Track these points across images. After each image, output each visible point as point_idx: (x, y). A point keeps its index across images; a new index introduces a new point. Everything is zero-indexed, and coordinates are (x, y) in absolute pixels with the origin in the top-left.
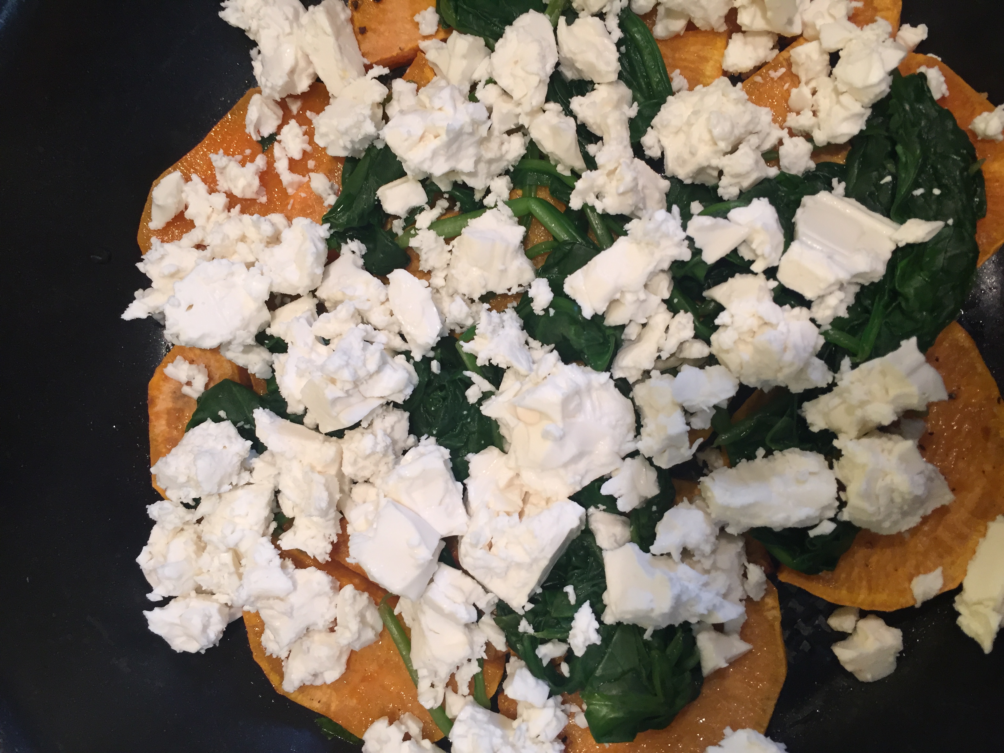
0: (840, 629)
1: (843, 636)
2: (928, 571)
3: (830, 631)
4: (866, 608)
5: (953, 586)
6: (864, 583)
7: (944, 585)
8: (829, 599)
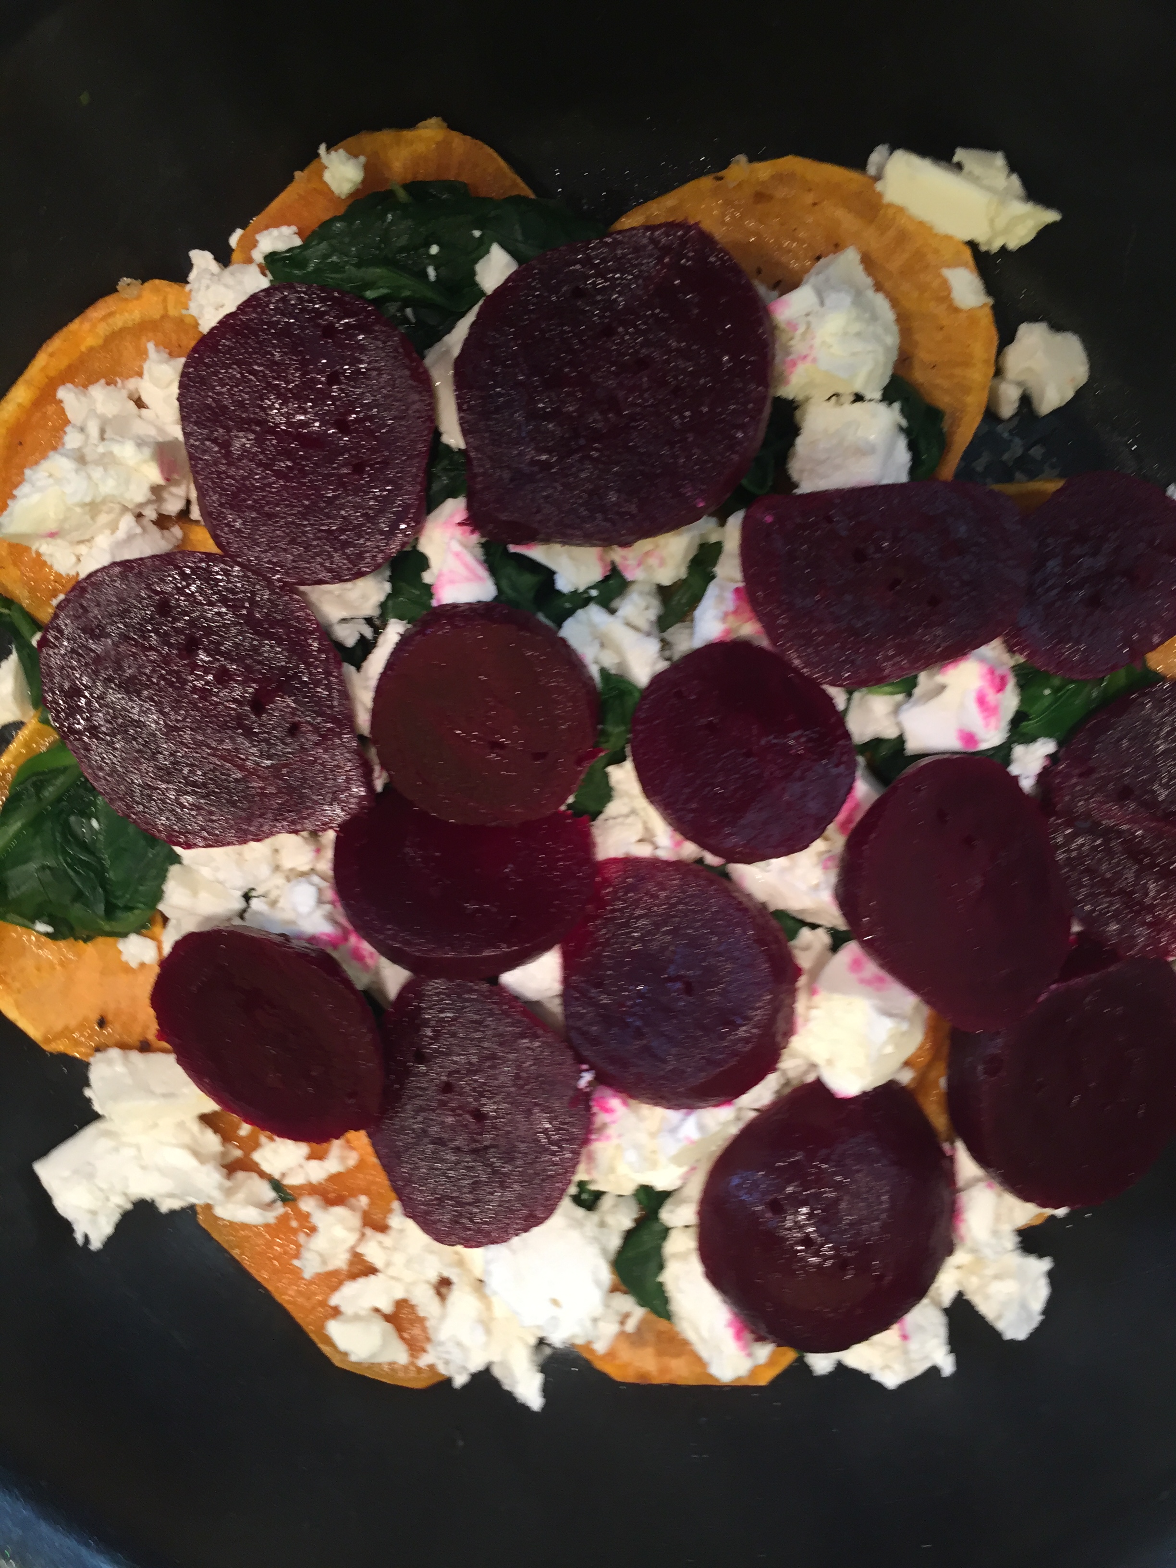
0: (1016, 405)
1: (1026, 400)
2: (945, 285)
3: (1018, 418)
4: (992, 371)
5: (967, 254)
6: (958, 371)
7: (965, 265)
8: (979, 419)
